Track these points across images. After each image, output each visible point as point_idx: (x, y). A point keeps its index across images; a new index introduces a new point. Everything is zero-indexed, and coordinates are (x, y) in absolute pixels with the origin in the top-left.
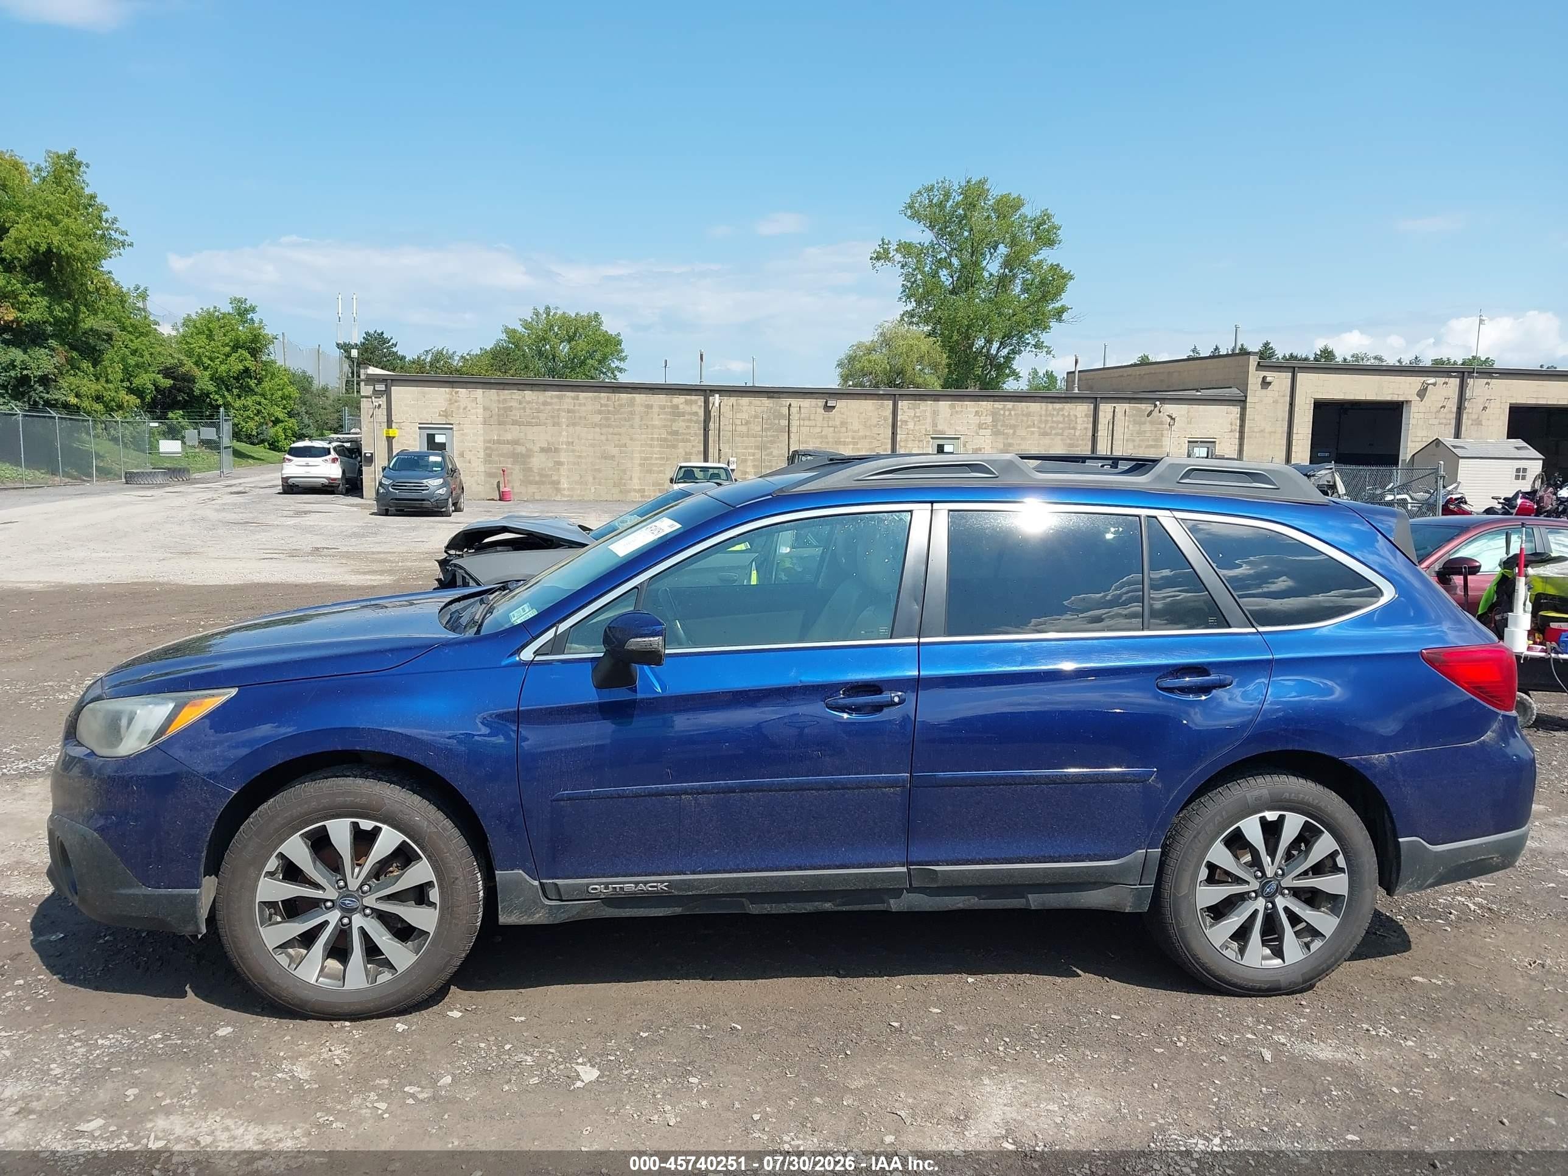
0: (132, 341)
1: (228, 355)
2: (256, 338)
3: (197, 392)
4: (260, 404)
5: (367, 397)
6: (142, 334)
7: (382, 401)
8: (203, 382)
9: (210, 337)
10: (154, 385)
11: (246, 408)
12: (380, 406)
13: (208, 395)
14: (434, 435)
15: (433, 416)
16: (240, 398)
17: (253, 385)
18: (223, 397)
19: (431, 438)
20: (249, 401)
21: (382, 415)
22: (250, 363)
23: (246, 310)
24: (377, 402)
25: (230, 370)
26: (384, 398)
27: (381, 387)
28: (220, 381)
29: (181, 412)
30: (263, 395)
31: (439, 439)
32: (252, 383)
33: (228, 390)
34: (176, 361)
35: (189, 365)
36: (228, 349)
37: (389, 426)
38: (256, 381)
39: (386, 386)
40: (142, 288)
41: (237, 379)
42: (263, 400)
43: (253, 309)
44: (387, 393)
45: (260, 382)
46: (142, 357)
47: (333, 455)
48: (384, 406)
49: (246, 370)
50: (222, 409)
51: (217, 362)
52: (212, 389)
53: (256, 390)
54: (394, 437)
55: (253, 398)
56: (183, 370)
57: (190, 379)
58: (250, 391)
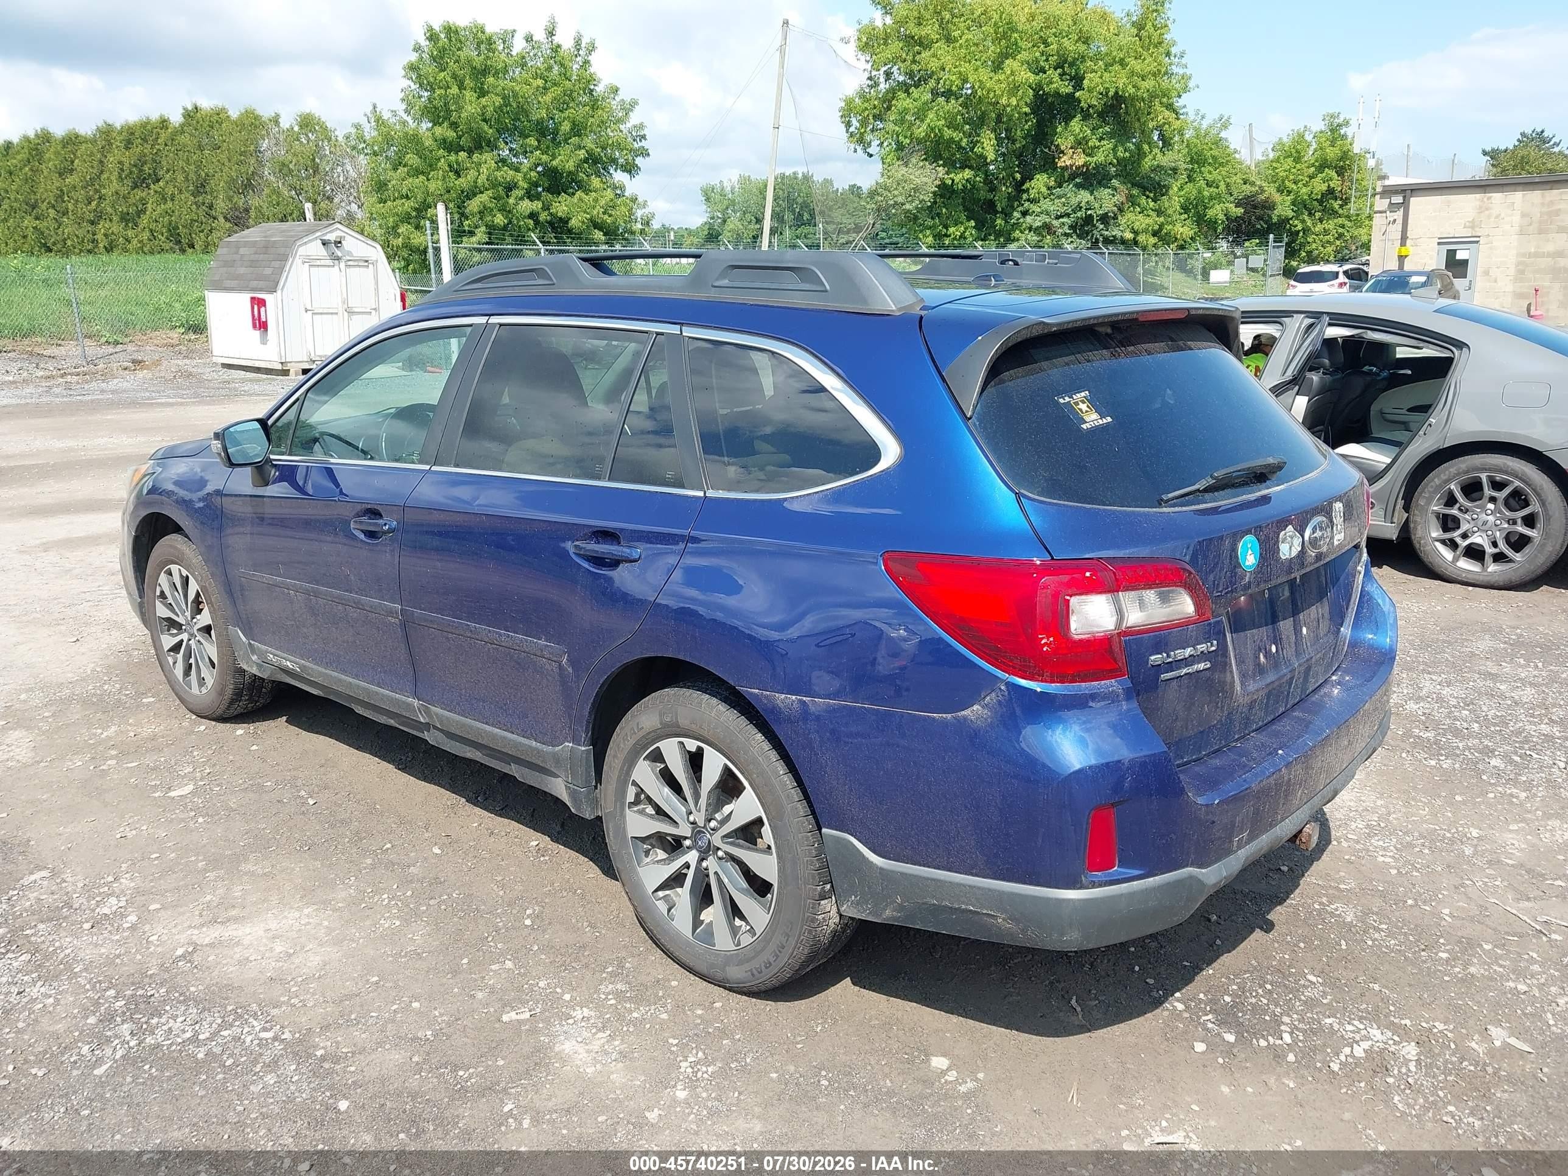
0: (1210, 172)
1: (1311, 177)
2: (1345, 155)
3: (1275, 219)
4: (1343, 226)
5: (1380, 212)
6: (1221, 164)
7: (1399, 215)
8: (1283, 208)
9: (1298, 160)
10: (1225, 215)
11: (1326, 232)
12: (1395, 221)
13: (1288, 220)
14: (1455, 251)
15: (1456, 229)
16: (1321, 222)
17: (1337, 207)
18: (1303, 221)
19: (1451, 254)
20: (1330, 225)
21: (1396, 231)
22: (1336, 183)
23: (1339, 125)
24: (1391, 216)
25: (1312, 193)
26: (1401, 212)
27: (1398, 199)
28: (1302, 206)
29: (1257, 241)
30: (1348, 217)
31: (1461, 255)
32: (1336, 205)
33: (1310, 214)
34: (1257, 188)
35: (1271, 191)
36: (1313, 169)
37: (1403, 243)
38: (1340, 202)
39: (1404, 197)
40: (1226, 118)
41: (1320, 202)
42: (1347, 222)
43: (1347, 123)
44: (1405, 204)
45: (1346, 201)
46: (1218, 188)
47: (1342, 278)
48: (1400, 221)
49: (1331, 192)
50: (1301, 234)
51: (1300, 185)
52: (1291, 214)
53: (1340, 211)
54: (1406, 256)
55: (1336, 221)
56: (1262, 197)
57: (1269, 205)
58: (1334, 213)
